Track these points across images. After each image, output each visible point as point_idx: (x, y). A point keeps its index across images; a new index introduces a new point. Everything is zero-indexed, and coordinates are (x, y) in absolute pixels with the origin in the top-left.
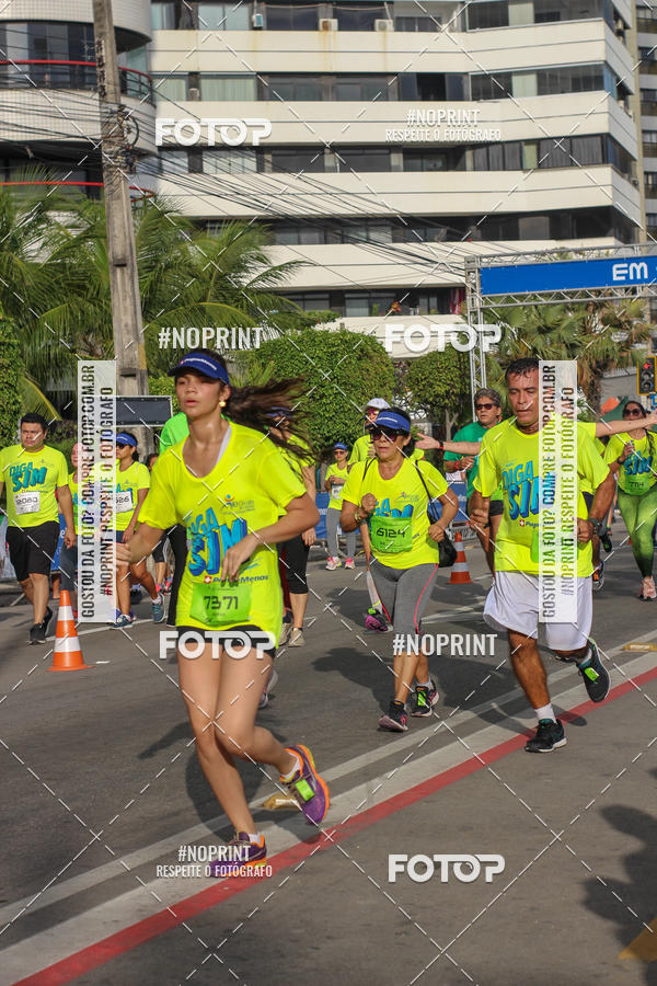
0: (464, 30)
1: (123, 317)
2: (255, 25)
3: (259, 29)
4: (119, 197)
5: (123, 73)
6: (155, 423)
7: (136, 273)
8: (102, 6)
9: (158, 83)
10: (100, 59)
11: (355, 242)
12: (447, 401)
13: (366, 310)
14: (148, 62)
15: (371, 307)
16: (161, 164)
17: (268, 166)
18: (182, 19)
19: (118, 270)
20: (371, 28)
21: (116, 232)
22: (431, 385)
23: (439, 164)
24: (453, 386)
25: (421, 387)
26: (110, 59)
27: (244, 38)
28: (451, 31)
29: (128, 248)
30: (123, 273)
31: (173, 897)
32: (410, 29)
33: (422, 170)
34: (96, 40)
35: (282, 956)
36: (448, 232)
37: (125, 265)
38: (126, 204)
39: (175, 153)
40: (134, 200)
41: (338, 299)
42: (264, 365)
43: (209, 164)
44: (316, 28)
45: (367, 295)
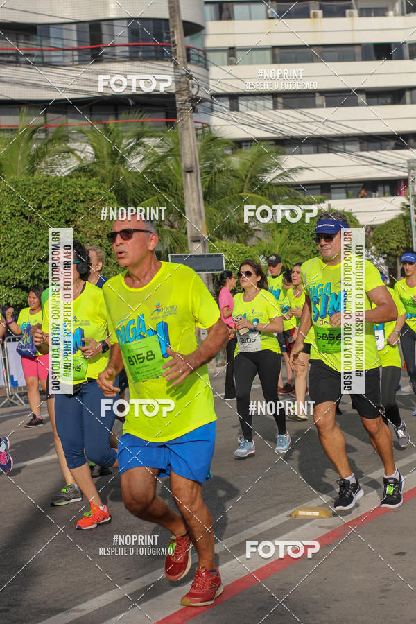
0: (403, 15)
1: (192, 204)
2: (270, 16)
3: (272, 18)
4: (188, 129)
5: (188, 49)
6: (213, 270)
7: (199, 176)
8: (174, 7)
9: (210, 56)
10: (174, 42)
11: (335, 152)
12: (397, 252)
13: (344, 195)
14: (203, 42)
15: (347, 193)
16: (212, 107)
17: (280, 105)
18: (223, 13)
19: (188, 175)
20: (344, 15)
21: (186, 150)
22: (387, 242)
23: (389, 100)
24: (402, 243)
25: (381, 244)
26: (180, 41)
27: (264, 24)
28: (395, 15)
29: (194, 160)
30: (191, 176)
31: (236, 574)
32: (369, 15)
33: (378, 104)
34: (171, 29)
35: (307, 613)
36: (396, 144)
37: (192, 171)
38: (192, 132)
39: (221, 99)
40: (197, 129)
41: (326, 188)
42: (281, 232)
43: (242, 104)
44: (308, 16)
45: (345, 185)
